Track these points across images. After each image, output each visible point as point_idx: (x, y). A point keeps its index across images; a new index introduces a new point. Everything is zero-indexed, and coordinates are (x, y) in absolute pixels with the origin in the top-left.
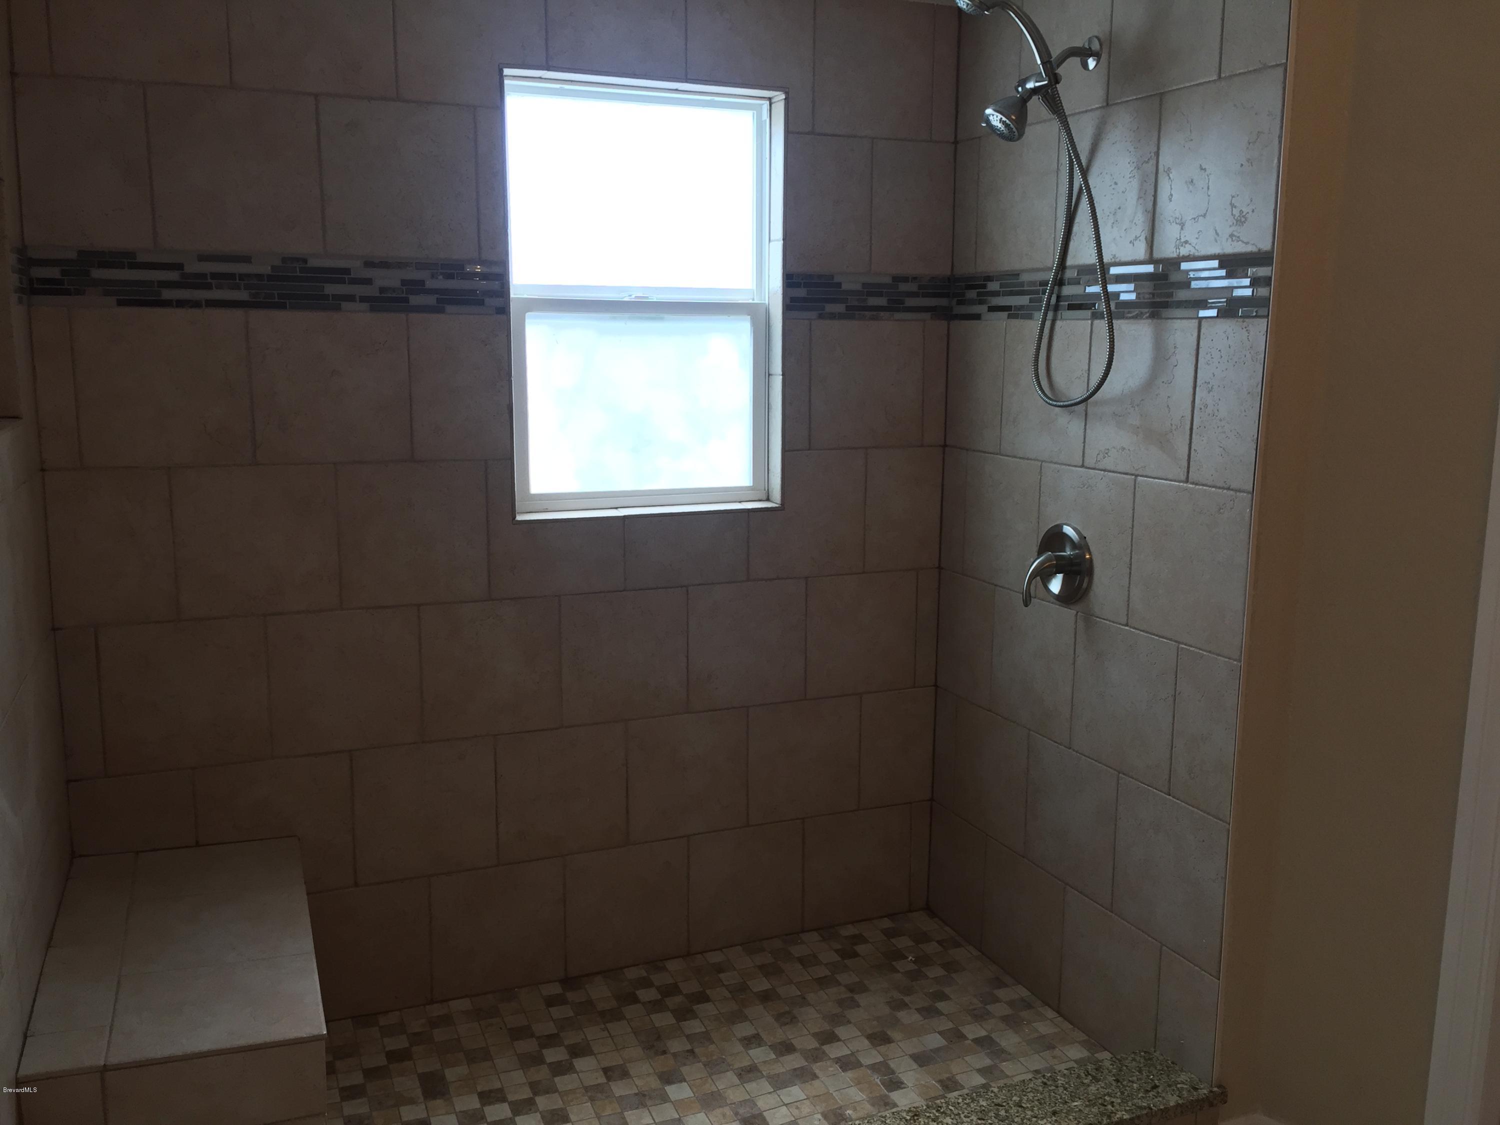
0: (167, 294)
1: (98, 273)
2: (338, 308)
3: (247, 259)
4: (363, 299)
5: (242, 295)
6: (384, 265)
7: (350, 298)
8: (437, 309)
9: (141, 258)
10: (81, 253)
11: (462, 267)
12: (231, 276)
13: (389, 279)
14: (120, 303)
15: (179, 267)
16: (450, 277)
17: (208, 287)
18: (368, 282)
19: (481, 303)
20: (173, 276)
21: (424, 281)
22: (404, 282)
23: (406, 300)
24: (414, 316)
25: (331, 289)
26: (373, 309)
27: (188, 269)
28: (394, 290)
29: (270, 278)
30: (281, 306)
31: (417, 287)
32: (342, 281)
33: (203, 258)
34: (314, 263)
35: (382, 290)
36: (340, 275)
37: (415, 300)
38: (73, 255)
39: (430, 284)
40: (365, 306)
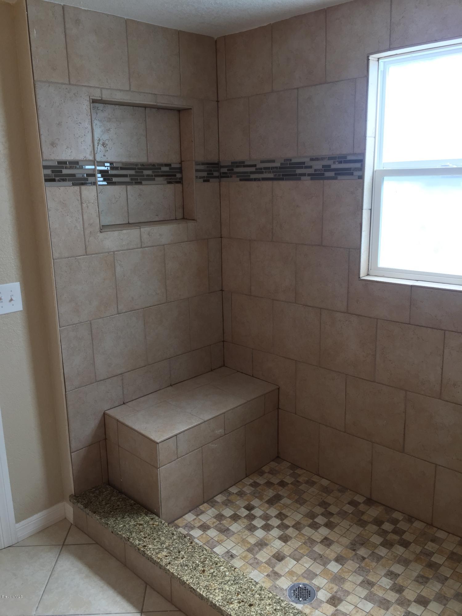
0: (253, 176)
1: (236, 170)
2: (300, 179)
3: (273, 161)
4: (309, 175)
5: (271, 176)
6: (317, 159)
7: (304, 175)
8: (334, 178)
9: (246, 163)
10: (232, 163)
11: (345, 157)
12: (268, 168)
13: (318, 165)
14: (241, 180)
15: (255, 166)
16: (340, 162)
17: (262, 173)
18: (310, 167)
19: (352, 174)
20: (253, 169)
21: (330, 165)
22: (323, 166)
23: (323, 174)
24: (326, 181)
25: (299, 171)
26: (312, 179)
27: (258, 167)
28: (319, 170)
29: (280, 168)
30: (282, 179)
31: (327, 168)
32: (302, 168)
33: (263, 162)
34: (294, 161)
35: (315, 170)
36: (301, 165)
37: (327, 174)
38: (230, 164)
39: (333, 166)
40: (309, 177)
